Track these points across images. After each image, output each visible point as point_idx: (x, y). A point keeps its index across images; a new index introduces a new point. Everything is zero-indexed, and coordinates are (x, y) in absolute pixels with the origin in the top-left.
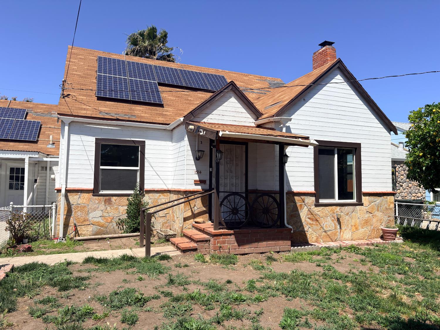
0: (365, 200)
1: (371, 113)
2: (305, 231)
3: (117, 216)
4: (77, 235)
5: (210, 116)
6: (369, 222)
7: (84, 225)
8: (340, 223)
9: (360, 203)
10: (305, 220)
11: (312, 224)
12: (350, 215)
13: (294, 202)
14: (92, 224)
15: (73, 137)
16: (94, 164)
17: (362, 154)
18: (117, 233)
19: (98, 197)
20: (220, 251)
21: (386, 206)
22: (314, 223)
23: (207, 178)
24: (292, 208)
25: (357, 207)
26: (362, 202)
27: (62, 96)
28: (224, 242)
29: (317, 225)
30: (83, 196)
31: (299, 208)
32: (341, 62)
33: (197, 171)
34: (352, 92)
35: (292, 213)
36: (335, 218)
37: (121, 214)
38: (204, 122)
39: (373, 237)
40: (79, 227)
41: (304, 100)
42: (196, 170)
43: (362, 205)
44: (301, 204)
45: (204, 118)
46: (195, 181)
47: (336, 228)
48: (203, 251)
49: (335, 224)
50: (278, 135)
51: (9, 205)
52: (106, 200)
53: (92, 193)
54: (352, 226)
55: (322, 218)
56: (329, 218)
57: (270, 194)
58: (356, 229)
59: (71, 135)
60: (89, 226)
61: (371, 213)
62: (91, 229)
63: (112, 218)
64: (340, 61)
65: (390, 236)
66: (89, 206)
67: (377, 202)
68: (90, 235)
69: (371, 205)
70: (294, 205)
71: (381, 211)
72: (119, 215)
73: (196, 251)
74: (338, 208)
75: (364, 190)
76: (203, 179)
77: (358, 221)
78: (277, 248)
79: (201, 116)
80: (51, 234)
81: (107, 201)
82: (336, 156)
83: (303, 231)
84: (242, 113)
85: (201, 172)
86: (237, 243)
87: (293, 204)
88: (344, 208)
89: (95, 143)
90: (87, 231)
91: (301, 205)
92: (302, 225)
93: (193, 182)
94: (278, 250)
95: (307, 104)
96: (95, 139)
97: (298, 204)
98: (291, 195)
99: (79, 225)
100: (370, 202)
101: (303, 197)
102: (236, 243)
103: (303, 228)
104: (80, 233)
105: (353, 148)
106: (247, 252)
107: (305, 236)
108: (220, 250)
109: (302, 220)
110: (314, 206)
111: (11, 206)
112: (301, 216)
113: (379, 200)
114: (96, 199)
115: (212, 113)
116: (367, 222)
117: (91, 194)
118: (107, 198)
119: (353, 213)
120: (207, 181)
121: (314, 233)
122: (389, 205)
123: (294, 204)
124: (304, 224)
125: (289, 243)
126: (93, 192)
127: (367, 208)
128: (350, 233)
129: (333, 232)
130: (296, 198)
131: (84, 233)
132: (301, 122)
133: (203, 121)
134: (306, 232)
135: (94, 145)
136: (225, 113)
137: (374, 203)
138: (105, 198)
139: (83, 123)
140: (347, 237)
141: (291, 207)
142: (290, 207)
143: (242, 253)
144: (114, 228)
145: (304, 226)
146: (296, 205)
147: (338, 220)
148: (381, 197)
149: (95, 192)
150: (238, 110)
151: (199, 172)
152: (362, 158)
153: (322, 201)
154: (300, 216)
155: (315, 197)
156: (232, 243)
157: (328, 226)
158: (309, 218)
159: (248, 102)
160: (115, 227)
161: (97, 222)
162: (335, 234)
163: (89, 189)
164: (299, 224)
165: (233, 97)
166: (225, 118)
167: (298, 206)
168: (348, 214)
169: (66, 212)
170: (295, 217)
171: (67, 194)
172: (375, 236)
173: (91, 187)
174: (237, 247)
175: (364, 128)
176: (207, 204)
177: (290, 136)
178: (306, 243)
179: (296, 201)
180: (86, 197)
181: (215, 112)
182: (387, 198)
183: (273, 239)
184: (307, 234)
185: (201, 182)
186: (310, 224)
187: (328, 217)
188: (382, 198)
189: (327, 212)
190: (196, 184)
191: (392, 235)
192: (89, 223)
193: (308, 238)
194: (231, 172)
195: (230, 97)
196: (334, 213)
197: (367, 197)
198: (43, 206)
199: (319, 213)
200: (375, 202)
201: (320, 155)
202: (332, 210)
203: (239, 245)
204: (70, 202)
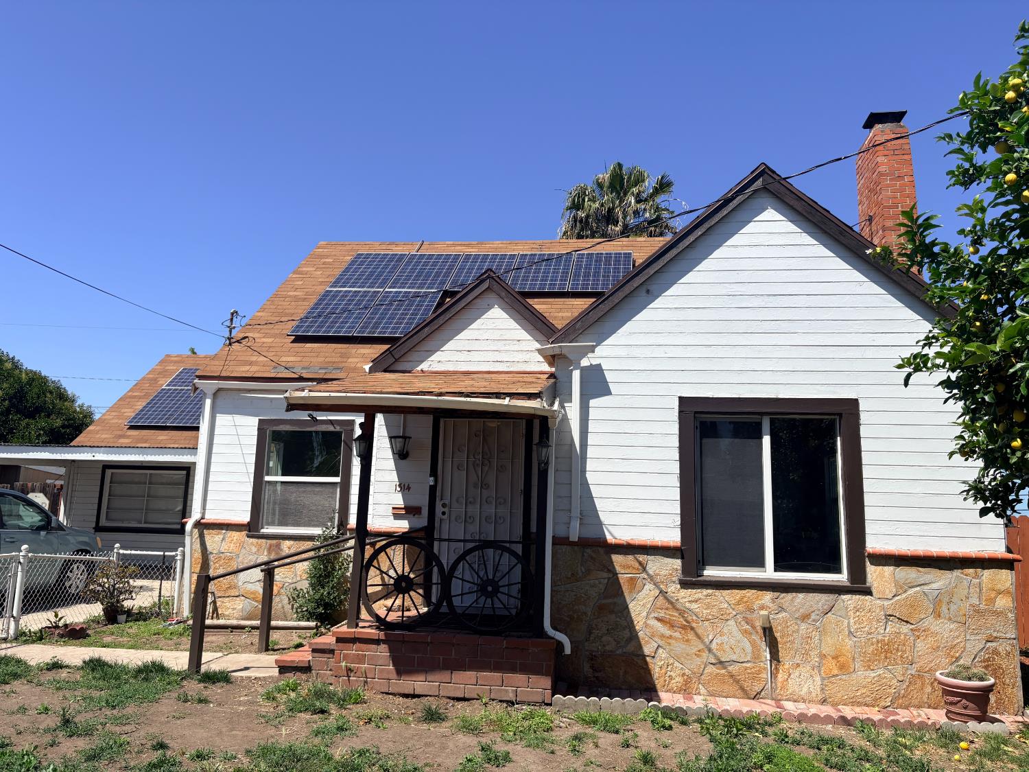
0: (881, 576)
1: (900, 304)
2: (644, 656)
3: (290, 581)
4: (215, 615)
5: (436, 357)
6: (898, 650)
7: (228, 597)
8: (773, 644)
9: (859, 586)
10: (646, 625)
11: (671, 637)
12: (814, 621)
13: (609, 571)
14: (243, 596)
15: (222, 419)
16: (253, 470)
17: (864, 431)
18: (289, 619)
19: (257, 540)
20: (349, 680)
21: (975, 601)
22: (677, 635)
23: (424, 502)
24: (602, 587)
25: (844, 597)
26: (868, 585)
27: (228, 342)
28: (361, 659)
29: (688, 641)
30: (230, 537)
31: (625, 588)
32: (770, 173)
33: (400, 485)
34: (822, 251)
35: (604, 602)
36: (754, 627)
37: (299, 579)
38: (422, 371)
39: (916, 702)
40: (220, 599)
41: (648, 291)
42: (398, 483)
43: (868, 592)
44: (631, 578)
45: (423, 361)
46: (393, 508)
47: (756, 657)
48: (324, 674)
49: (753, 644)
50: (447, 393)
51: (112, 548)
52: (271, 546)
53: (245, 530)
54: (822, 656)
55: (707, 623)
56: (732, 623)
57: (508, 545)
58: (843, 667)
59: (218, 415)
60: (238, 599)
61: (907, 622)
62: (241, 607)
63: (281, 586)
64: (767, 170)
65: (958, 705)
66: (239, 557)
67: (934, 586)
68: (237, 619)
69: (904, 596)
70: (609, 579)
71: (950, 619)
72: (294, 581)
73: (307, 673)
74: (767, 597)
75: (874, 544)
76: (414, 503)
77: (849, 643)
78: (507, 691)
79: (414, 356)
80: (173, 610)
81: (272, 548)
82: (766, 441)
83: (638, 656)
84: (519, 341)
85: (409, 488)
86: (394, 665)
87: (605, 575)
88: (789, 596)
89: (258, 429)
90: (234, 609)
91: (632, 581)
92: (633, 636)
93: (390, 511)
94: (511, 697)
95: (657, 303)
96: (258, 421)
97: (623, 578)
98: (601, 550)
99: (219, 595)
100: (902, 588)
101: (641, 558)
102: (391, 665)
103: (640, 647)
104: (220, 613)
105: (834, 414)
106: (421, 690)
107: (643, 668)
108: (349, 677)
109: (635, 623)
110: (679, 586)
111: (115, 550)
112: (631, 611)
113: (940, 580)
114: (252, 544)
115: (442, 349)
116: (886, 651)
117: (244, 533)
118: (274, 542)
119: (829, 614)
120: (423, 507)
121: (676, 664)
122: (992, 601)
123: (611, 575)
124: (641, 634)
125: (546, 682)
126: (248, 528)
127: (886, 603)
128: (818, 679)
129: (746, 669)
130: (617, 559)
131: (227, 613)
132: (636, 352)
133: (419, 368)
134: (648, 659)
135: (255, 432)
136: (476, 346)
137: (918, 588)
138: (269, 542)
139: (239, 390)
140: (805, 690)
141: (600, 583)
142: (597, 582)
143: (406, 692)
144: (283, 607)
145: (643, 642)
146: (618, 578)
147: (768, 632)
148: (951, 569)
149: (251, 529)
150: (508, 335)
151: (404, 487)
152: (865, 445)
153: (711, 572)
154: (629, 612)
155: (682, 558)
156: (379, 663)
157: (726, 647)
158: (658, 619)
159: (530, 313)
160: (286, 607)
161: (252, 593)
162: (755, 677)
163: (241, 523)
164: (626, 634)
165: (496, 306)
166: (475, 356)
167: (621, 581)
168: (805, 618)
169: (199, 568)
170: (612, 612)
171: (203, 531)
172: (926, 700)
173: (245, 518)
174: (394, 675)
175: (870, 353)
176: (421, 566)
177: (481, 393)
178: (648, 690)
179: (618, 569)
180: (235, 538)
181: (450, 345)
182: (977, 576)
183: (497, 668)
184: (651, 666)
185: (409, 511)
186: (662, 636)
187: (727, 620)
188: (957, 573)
189: (726, 606)
190: (397, 517)
191: (964, 701)
192: (237, 594)
193: (656, 676)
194: (485, 486)
195: (490, 307)
196: (752, 610)
197: (888, 570)
198: (162, 553)
199: (694, 606)
200: (926, 587)
201: (705, 441)
202: (745, 599)
203: (400, 673)
204: (208, 547)
